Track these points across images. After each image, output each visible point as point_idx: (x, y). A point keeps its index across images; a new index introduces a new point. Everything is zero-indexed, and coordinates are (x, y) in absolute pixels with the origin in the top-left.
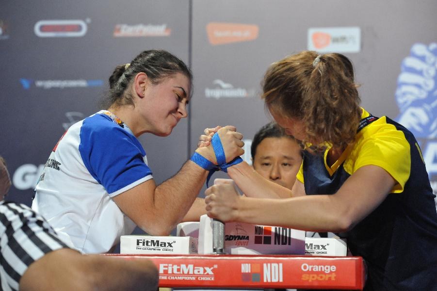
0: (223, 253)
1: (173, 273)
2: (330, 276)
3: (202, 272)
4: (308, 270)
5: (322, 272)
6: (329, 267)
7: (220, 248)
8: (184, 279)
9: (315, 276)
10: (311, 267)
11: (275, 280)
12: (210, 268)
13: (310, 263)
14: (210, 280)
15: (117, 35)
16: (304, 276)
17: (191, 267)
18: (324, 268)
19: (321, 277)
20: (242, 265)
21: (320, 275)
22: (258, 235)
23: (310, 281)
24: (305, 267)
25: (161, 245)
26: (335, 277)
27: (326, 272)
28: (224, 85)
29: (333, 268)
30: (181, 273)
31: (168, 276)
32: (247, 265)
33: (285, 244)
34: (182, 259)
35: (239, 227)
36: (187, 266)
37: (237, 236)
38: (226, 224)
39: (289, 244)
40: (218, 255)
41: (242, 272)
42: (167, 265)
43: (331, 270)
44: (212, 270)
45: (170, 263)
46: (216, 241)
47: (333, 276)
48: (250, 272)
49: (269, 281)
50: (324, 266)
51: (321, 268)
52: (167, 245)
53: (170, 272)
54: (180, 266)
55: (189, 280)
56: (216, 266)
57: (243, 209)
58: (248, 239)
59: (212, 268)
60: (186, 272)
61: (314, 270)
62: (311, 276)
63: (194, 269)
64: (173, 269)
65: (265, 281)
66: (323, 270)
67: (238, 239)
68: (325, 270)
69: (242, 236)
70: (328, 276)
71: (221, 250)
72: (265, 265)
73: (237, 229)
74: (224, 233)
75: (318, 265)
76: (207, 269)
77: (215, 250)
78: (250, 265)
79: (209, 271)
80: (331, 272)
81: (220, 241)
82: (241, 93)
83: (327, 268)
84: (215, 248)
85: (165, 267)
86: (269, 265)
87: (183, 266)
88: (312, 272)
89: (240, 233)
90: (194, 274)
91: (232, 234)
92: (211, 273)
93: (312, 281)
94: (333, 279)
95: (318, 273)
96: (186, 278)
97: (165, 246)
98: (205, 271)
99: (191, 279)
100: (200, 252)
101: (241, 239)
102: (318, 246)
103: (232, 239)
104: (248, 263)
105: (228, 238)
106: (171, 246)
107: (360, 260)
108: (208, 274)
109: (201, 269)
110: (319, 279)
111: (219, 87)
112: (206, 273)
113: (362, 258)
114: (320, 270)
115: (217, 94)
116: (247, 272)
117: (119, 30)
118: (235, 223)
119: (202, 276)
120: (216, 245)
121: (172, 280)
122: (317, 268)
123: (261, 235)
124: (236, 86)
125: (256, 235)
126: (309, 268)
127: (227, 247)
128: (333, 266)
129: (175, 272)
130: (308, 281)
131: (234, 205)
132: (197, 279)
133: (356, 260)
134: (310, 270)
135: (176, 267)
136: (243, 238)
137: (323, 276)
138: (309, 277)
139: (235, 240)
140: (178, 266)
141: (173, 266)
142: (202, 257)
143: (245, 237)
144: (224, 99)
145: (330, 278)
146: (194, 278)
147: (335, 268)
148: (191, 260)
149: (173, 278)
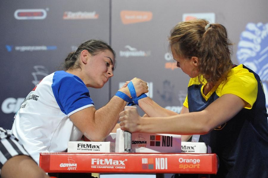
0: (130, 151)
1: (100, 164)
2: (196, 165)
3: (117, 164)
4: (183, 162)
5: (192, 163)
6: (196, 160)
7: (129, 149)
8: (106, 168)
9: (187, 165)
10: (184, 160)
11: (162, 168)
12: (123, 161)
13: (184, 158)
14: (122, 168)
15: (65, 18)
16: (180, 165)
17: (111, 160)
18: (193, 161)
19: (191, 166)
20: (142, 159)
21: (190, 165)
22: (152, 141)
23: (184, 168)
24: (181, 160)
25: (93, 147)
26: (199, 166)
27: (194, 163)
28: (131, 49)
29: (198, 161)
30: (105, 164)
31: (97, 166)
32: (145, 159)
33: (169, 146)
34: (106, 155)
35: (140, 136)
36: (108, 160)
37: (140, 141)
38: (132, 134)
39: (171, 146)
40: (128, 153)
41: (142, 163)
42: (96, 159)
43: (197, 162)
44: (124, 162)
45: (98, 158)
46: (126, 144)
47: (199, 165)
48: (147, 163)
49: (159, 169)
50: (193, 159)
51: (191, 161)
52: (96, 147)
53: (98, 163)
54: (104, 160)
55: (110, 168)
56: (126, 160)
57: (143, 125)
58: (146, 143)
59: (124, 161)
60: (108, 164)
61: (186, 162)
62: (185, 165)
63: (113, 162)
64: (100, 162)
65: (156, 169)
66: (192, 162)
67: (140, 143)
68: (193, 162)
69: (142, 142)
70: (195, 166)
71: (129, 150)
72: (156, 159)
73: (139, 137)
74: (131, 139)
75: (189, 159)
76: (121, 161)
77: (125, 150)
78: (147, 159)
79: (122, 163)
80: (197, 163)
81: (129, 145)
82: (142, 54)
83: (195, 161)
84: (125, 149)
85: (95, 160)
86: (159, 159)
87: (106, 160)
88: (186, 163)
89: (141, 139)
90: (113, 165)
91: (136, 140)
92: (123, 164)
93: (186, 168)
94: (198, 167)
95: (189, 164)
96: (108, 167)
97: (95, 147)
98: (119, 163)
99: (111, 168)
100: (116, 151)
101: (142, 143)
102: (189, 147)
103: (136, 143)
104: (146, 158)
105: (134, 143)
106: (99, 148)
107: (215, 155)
108: (121, 165)
109: (117, 162)
110: (190, 167)
111: (128, 50)
112: (120, 164)
113: (216, 154)
114: (190, 162)
115: (127, 54)
116: (145, 163)
117: (66, 15)
118: (138, 134)
119: (118, 166)
120: (126, 147)
121: (100, 168)
122: (188, 161)
123: (154, 141)
124: (138, 50)
125: (151, 141)
126: (183, 161)
127: (133, 148)
128: (198, 159)
129: (101, 163)
130: (183, 168)
131: (138, 122)
132: (114, 167)
133: (212, 156)
134: (184, 162)
135: (101, 161)
136: (143, 142)
137: (192, 165)
138: (184, 166)
139: (138, 144)
140: (103, 160)
141: (100, 160)
142: (118, 155)
143: (144, 142)
144: (131, 58)
145: (196, 167)
146: (113, 167)
147: (199, 160)
148: (111, 156)
149: (100, 167)
